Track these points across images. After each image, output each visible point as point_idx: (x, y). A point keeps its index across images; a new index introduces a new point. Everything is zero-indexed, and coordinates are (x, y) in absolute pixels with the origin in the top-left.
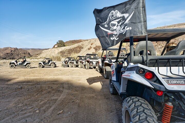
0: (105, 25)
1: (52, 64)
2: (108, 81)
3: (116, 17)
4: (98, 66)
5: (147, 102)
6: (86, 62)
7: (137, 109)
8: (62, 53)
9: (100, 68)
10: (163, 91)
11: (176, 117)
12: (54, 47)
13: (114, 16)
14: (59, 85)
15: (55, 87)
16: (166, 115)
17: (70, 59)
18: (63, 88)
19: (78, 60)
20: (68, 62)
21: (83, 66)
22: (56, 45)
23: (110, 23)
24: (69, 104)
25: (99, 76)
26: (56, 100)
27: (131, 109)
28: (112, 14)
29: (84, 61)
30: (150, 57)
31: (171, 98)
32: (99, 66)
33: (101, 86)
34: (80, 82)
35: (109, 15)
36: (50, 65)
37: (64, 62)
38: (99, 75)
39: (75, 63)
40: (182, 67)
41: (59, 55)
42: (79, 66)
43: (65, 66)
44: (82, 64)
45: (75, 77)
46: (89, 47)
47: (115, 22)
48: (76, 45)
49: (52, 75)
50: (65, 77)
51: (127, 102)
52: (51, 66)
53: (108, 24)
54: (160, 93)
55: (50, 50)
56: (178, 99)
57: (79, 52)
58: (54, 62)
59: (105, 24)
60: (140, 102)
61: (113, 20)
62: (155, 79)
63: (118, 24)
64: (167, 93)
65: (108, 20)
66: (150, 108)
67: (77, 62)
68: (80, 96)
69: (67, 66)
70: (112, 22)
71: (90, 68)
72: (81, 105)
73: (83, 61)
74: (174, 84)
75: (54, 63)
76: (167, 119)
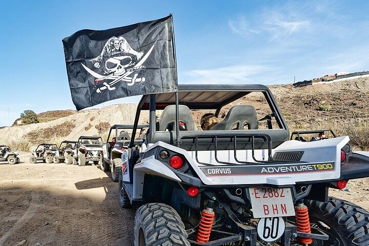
0: (94, 63)
1: (10, 157)
2: (117, 184)
3: (120, 50)
4: (101, 159)
5: (174, 211)
6: (79, 151)
7: (156, 222)
8: (33, 135)
9: (105, 162)
10: (198, 188)
11: (219, 231)
12: (15, 123)
13: (117, 49)
14: (21, 195)
15: (12, 199)
16: (203, 230)
17: (47, 146)
18: (30, 200)
19: (63, 149)
20: (43, 153)
21: (73, 160)
22: (19, 120)
23: (107, 62)
24: (40, 228)
25: (103, 178)
26: (13, 222)
27: (145, 223)
28: (112, 43)
29: (75, 151)
30: (182, 134)
31: (212, 200)
32: (103, 159)
33: (105, 194)
34: (65, 188)
35: (106, 45)
36: (6, 160)
37: (35, 154)
38: (103, 175)
39: (58, 154)
40: (233, 151)
41: (27, 140)
42: (66, 161)
43: (38, 161)
44: (72, 156)
45: (56, 179)
46: (86, 124)
47: (116, 60)
48: (60, 121)
49: (8, 177)
50: (34, 180)
51: (140, 212)
52: (9, 160)
53: (102, 63)
54: (193, 191)
55: (6, 129)
56: (223, 202)
57: (68, 133)
58: (16, 153)
59: (95, 61)
60: (161, 210)
61: (112, 56)
62: (187, 167)
63: (121, 66)
64: (205, 191)
65: (102, 54)
66: (176, 219)
67: (61, 153)
68: (63, 214)
69: (42, 161)
70: (111, 60)
71: (87, 164)
72: (62, 229)
73: (73, 151)
74: (216, 175)
75: (15, 156)
76: (206, 236)
